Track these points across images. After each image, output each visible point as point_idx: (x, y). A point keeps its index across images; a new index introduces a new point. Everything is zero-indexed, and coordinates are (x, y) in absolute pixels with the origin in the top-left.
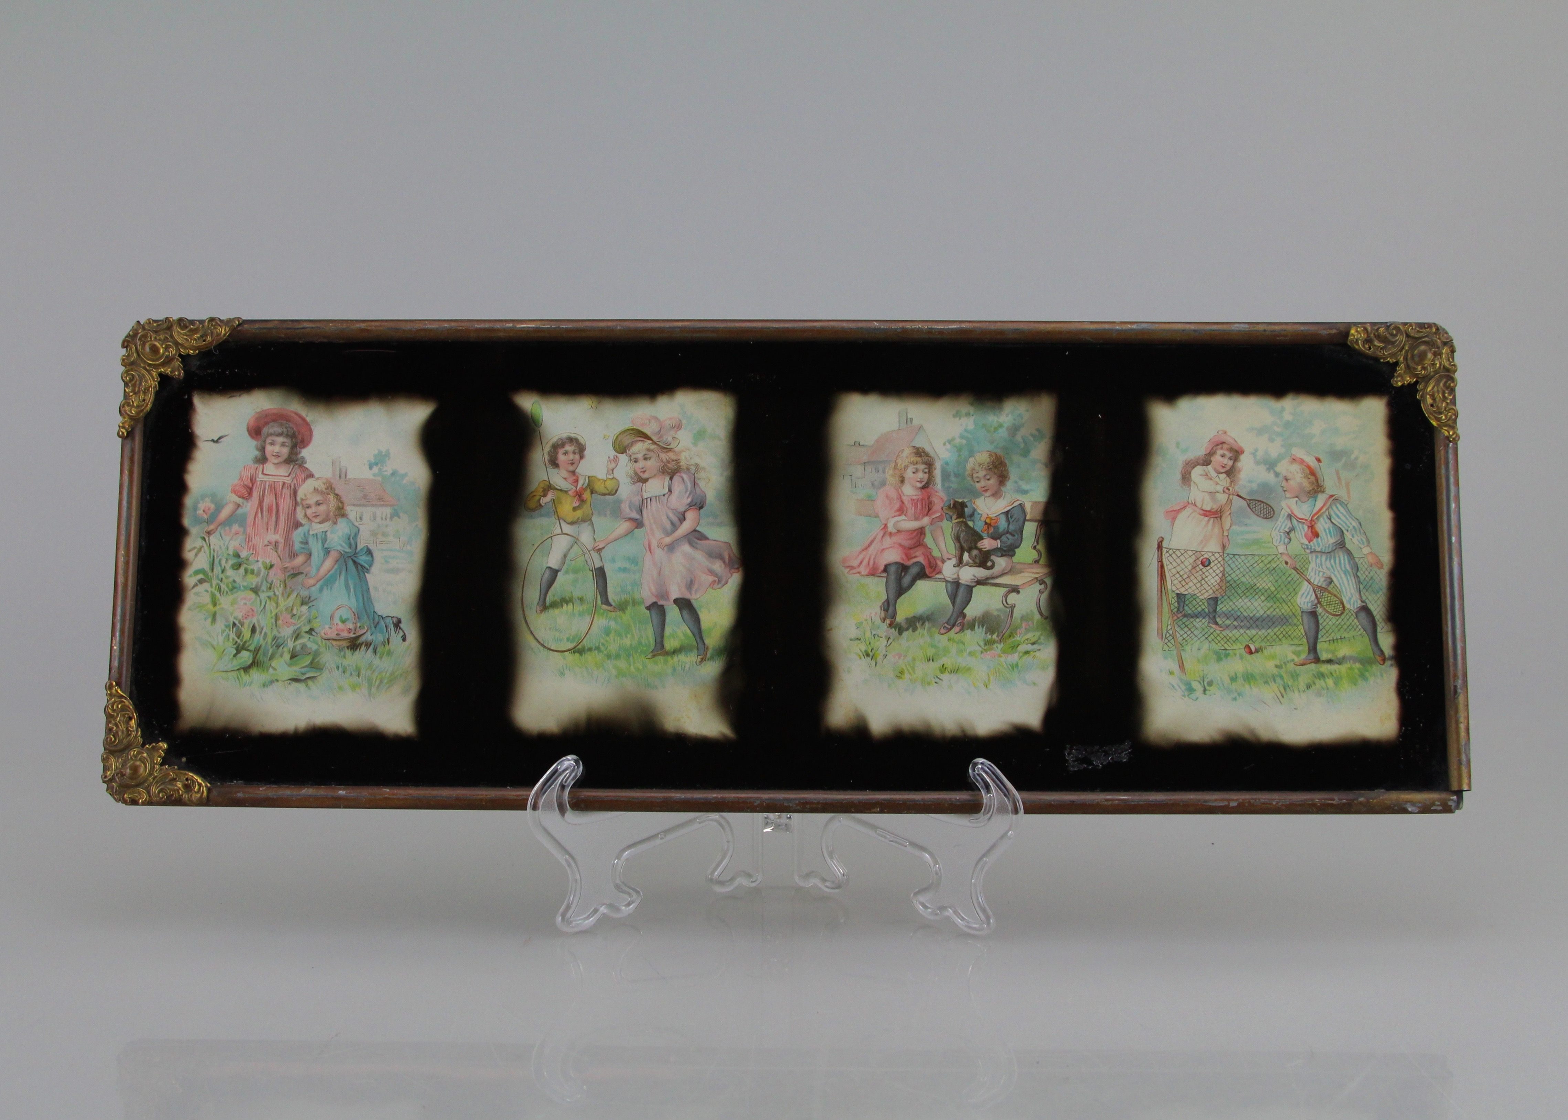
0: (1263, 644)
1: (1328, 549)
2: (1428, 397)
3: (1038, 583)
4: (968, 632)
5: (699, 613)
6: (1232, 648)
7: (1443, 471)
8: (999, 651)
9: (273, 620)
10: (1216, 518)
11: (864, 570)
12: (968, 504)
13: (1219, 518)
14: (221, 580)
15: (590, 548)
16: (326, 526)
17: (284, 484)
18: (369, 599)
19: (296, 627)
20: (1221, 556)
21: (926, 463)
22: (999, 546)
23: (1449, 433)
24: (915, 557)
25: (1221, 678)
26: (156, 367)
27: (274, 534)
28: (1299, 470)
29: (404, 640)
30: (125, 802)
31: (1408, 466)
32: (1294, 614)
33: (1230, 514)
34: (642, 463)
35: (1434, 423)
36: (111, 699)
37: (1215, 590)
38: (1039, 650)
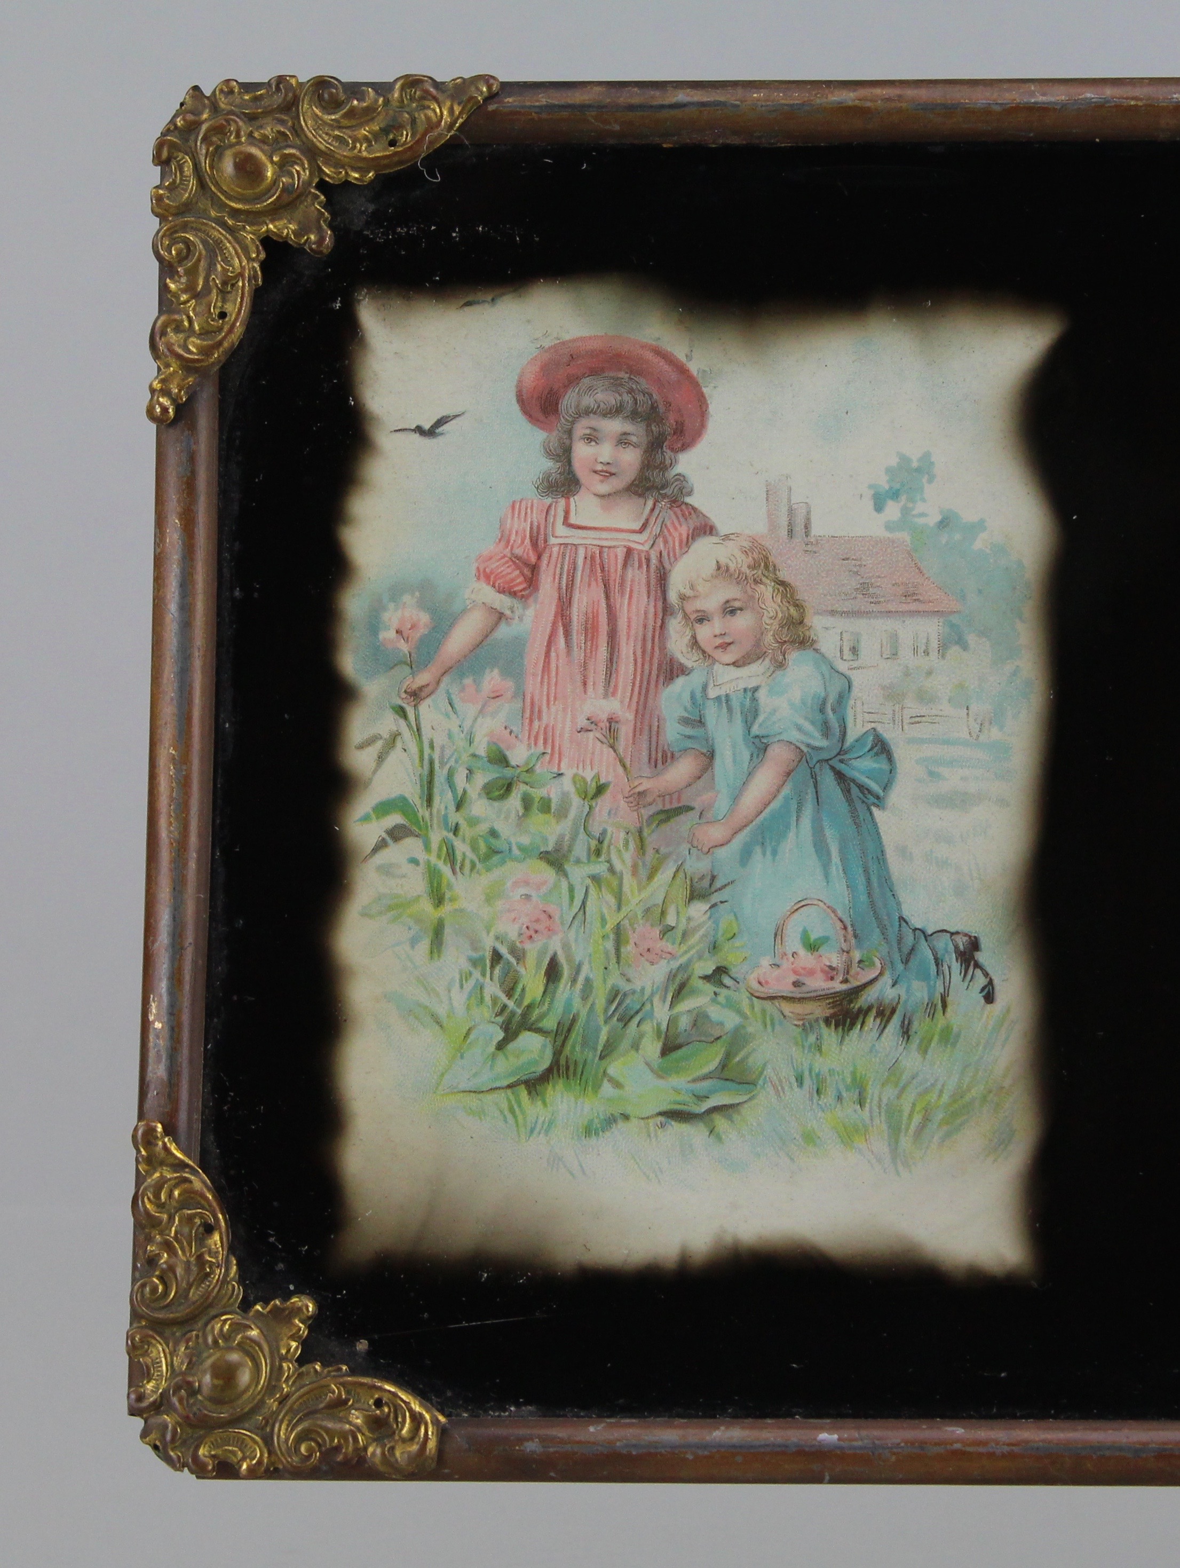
9: (610, 945)
14: (456, 830)
16: (753, 674)
17: (629, 552)
18: (886, 881)
19: (675, 965)
26: (254, 217)
27: (606, 696)
29: (989, 997)
30: (200, 1471)
36: (149, 1173)
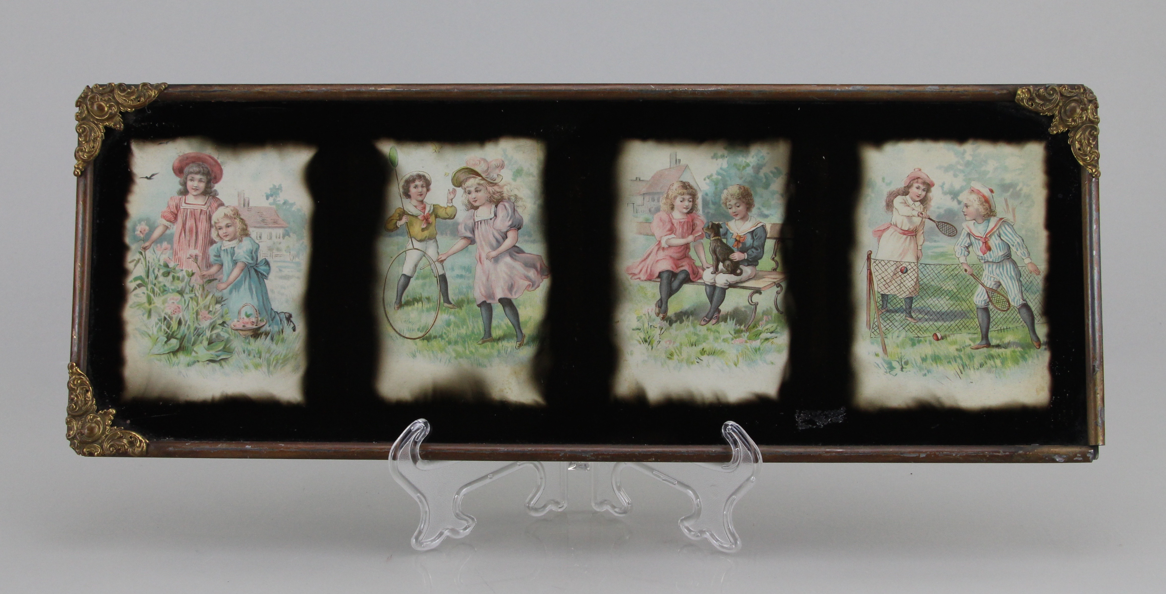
0: (947, 333)
1: (998, 260)
2: (1077, 142)
3: (775, 286)
4: (722, 324)
5: (518, 309)
6: (924, 335)
7: (1087, 200)
8: (745, 338)
9: (195, 316)
10: (912, 236)
11: (643, 276)
12: (722, 226)
13: (914, 236)
14: (155, 285)
15: (435, 259)
16: (234, 243)
17: (201, 210)
18: (268, 299)
19: (212, 321)
20: (915, 265)
21: (690, 194)
22: (746, 258)
23: (1092, 171)
24: (682, 266)
25: (915, 359)
26: (102, 121)
27: (195, 249)
28: (976, 199)
29: (294, 330)
30: (84, 454)
31: (1060, 196)
32: (971, 310)
33: (923, 233)
34: (474, 195)
35: (1081, 163)
36: (72, 376)
37: (911, 291)
38: (776, 337)
